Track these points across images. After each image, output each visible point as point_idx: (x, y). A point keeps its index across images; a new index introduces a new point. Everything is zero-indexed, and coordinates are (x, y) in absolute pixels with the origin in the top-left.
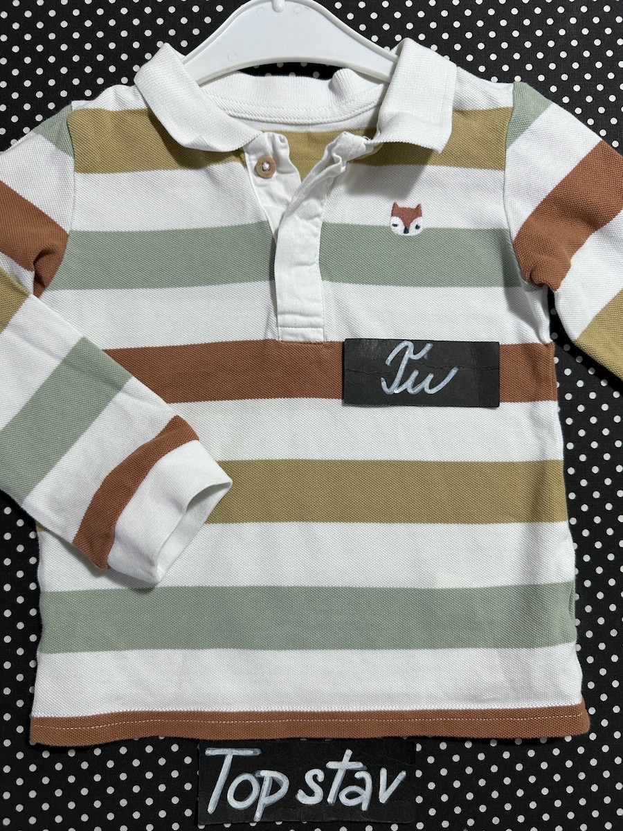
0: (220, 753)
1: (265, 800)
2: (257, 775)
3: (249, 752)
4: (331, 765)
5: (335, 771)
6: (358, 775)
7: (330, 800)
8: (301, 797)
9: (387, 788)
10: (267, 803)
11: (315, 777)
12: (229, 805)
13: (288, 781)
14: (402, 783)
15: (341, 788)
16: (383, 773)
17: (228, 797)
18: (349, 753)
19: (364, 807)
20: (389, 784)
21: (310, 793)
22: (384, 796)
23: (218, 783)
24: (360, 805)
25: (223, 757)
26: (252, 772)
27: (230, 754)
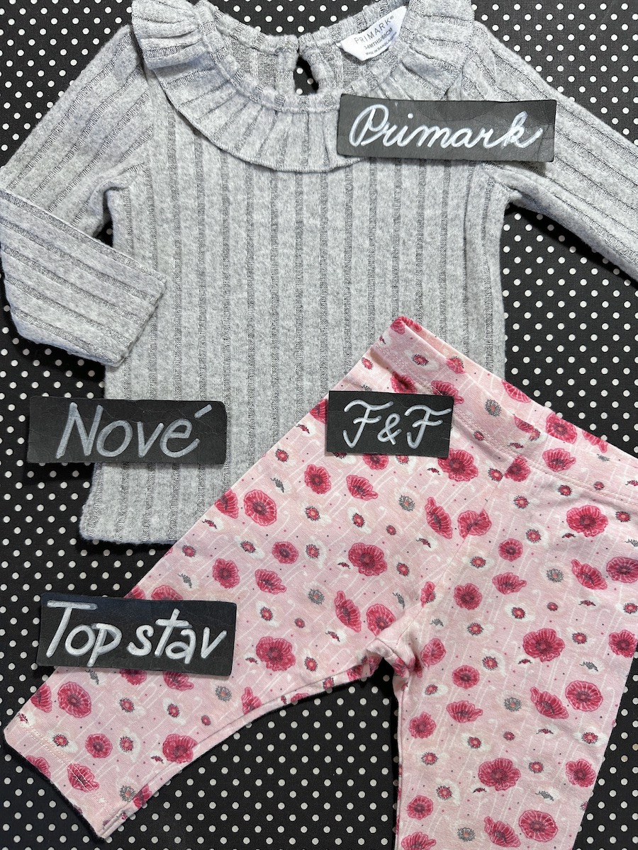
0: (61, 606)
1: (99, 649)
2: (93, 627)
3: (86, 607)
4: (160, 622)
5: (164, 628)
6: (184, 633)
7: (157, 653)
8: (132, 649)
9: (209, 645)
10: (100, 652)
11: (145, 632)
12: (66, 652)
13: (120, 634)
14: (222, 642)
15: (168, 643)
16: (207, 632)
17: (66, 644)
18: (176, 612)
19: (187, 661)
20: (211, 641)
21: (140, 645)
22: (205, 653)
23: (58, 631)
24: (184, 658)
25: (63, 610)
26: (89, 624)
27: (69, 607)
